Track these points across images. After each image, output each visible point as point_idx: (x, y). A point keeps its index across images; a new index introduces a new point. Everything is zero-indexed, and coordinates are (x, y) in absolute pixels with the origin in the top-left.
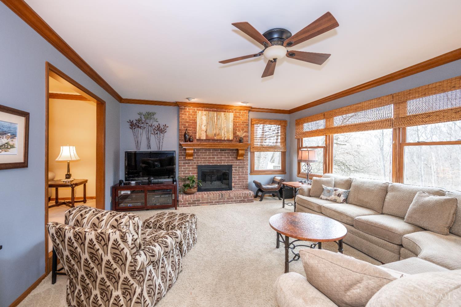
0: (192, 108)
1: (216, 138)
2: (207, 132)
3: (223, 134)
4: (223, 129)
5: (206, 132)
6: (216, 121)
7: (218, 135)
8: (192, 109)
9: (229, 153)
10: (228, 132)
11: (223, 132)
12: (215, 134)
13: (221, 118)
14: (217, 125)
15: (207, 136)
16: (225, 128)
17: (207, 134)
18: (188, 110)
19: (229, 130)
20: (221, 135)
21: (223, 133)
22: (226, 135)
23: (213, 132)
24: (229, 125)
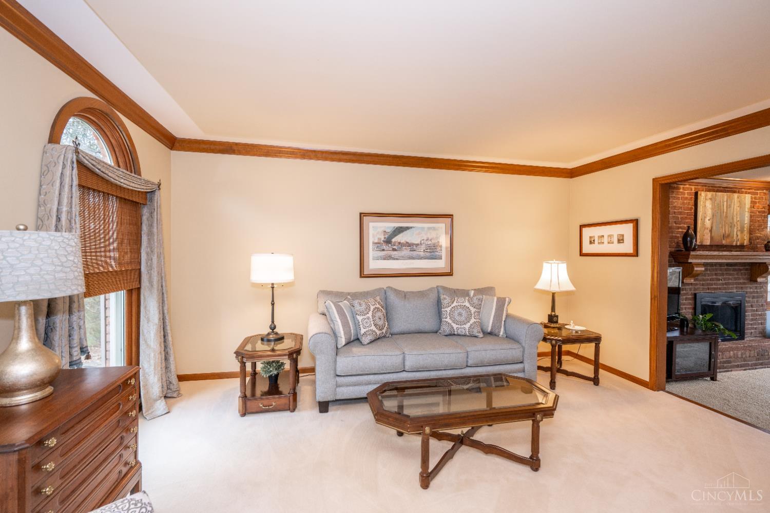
0: (687, 186)
1: (724, 242)
2: (713, 230)
3: (735, 236)
4: (736, 225)
5: (711, 231)
6: (725, 211)
7: (729, 236)
8: (688, 189)
9: (741, 270)
10: (742, 231)
11: (735, 230)
12: (724, 235)
13: (733, 203)
14: (727, 217)
15: (712, 238)
16: (739, 223)
17: (713, 234)
18: (681, 190)
19: (744, 227)
20: (733, 237)
21: (735, 234)
22: (739, 237)
23: (721, 230)
24: (744, 218)
